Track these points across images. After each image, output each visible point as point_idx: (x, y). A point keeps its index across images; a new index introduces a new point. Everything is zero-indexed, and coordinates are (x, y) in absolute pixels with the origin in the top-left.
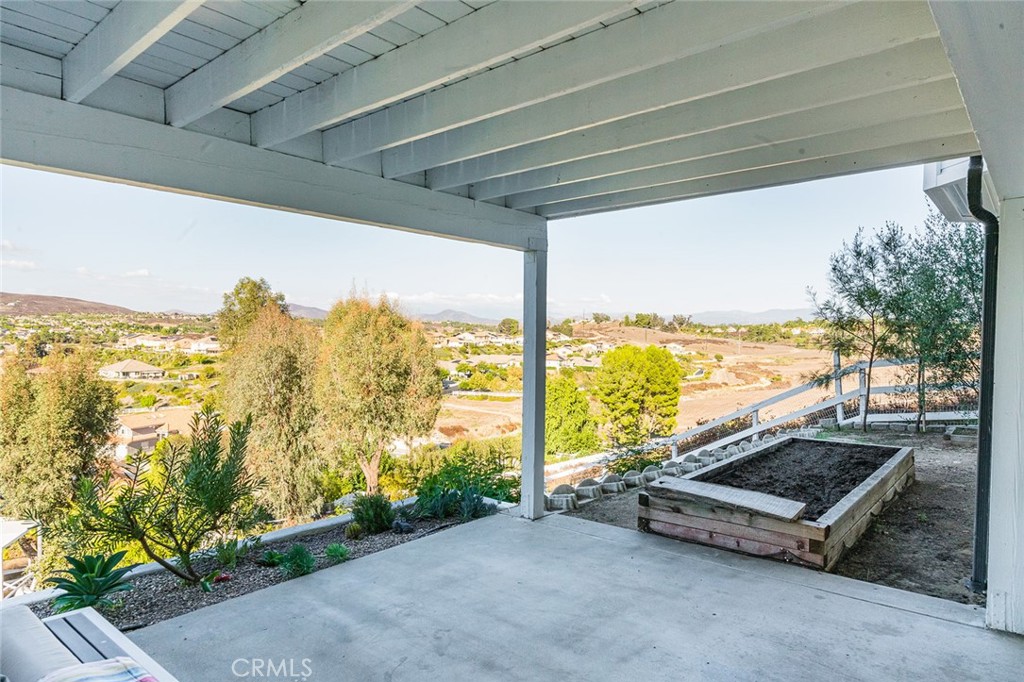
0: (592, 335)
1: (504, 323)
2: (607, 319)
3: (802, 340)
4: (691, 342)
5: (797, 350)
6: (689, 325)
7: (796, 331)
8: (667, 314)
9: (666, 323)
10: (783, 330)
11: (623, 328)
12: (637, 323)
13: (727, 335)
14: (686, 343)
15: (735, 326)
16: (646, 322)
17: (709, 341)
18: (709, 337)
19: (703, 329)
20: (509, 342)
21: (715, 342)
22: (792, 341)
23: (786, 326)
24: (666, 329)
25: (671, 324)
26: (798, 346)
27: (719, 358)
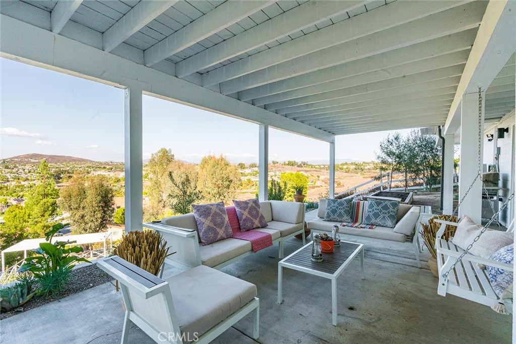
0: (272, 169)
1: (239, 165)
2: (277, 163)
3: (347, 170)
4: (308, 171)
5: (346, 174)
6: (307, 164)
7: (345, 167)
8: (299, 161)
9: (299, 164)
10: (341, 166)
11: (283, 166)
12: (288, 164)
13: (321, 168)
14: (306, 171)
15: (323, 165)
16: (291, 164)
17: (314, 171)
18: (314, 169)
19: (312, 166)
20: (242, 171)
21: (317, 171)
22: (344, 170)
23: (341, 165)
24: (299, 166)
25: (300, 164)
26: (346, 172)
27: (318, 177)
